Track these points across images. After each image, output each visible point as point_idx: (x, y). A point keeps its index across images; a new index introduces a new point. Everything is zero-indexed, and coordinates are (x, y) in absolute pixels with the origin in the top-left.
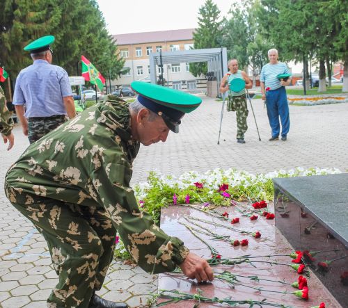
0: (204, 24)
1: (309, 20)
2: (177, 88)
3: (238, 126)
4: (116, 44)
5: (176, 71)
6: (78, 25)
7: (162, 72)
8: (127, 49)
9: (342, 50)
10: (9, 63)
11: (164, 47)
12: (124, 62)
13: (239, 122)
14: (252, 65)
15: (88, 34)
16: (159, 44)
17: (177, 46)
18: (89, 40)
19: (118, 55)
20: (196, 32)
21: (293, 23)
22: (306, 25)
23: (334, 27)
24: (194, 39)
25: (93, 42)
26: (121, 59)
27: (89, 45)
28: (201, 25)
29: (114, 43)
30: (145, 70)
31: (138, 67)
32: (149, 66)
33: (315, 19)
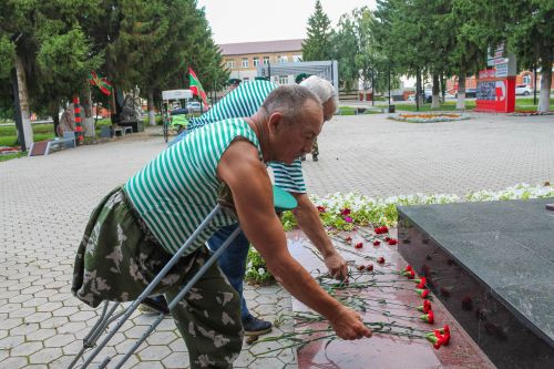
0: (313, 35)
1: (424, 33)
4: (222, 54)
5: (284, 83)
6: (184, 35)
8: (233, 60)
9: (457, 65)
10: (114, 75)
11: (271, 58)
12: (230, 72)
14: (363, 78)
15: (194, 44)
16: (266, 55)
17: (285, 58)
18: (195, 51)
19: (224, 65)
20: (305, 43)
21: (407, 36)
22: (421, 39)
23: (450, 41)
24: (302, 50)
25: (199, 52)
26: (227, 70)
27: (195, 56)
28: (310, 36)
29: (219, 53)
33: (431, 32)
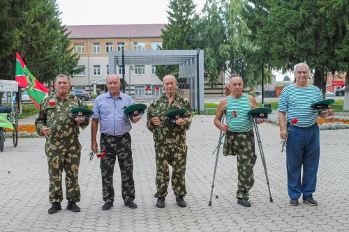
0: (175, 20)
1: (306, 22)
2: (140, 94)
3: (239, 179)
4: (69, 37)
5: (140, 73)
7: (124, 73)
8: (83, 44)
9: (345, 60)
11: (127, 43)
12: (79, 58)
13: (240, 173)
14: (230, 70)
15: (33, 23)
16: (121, 40)
17: (142, 44)
18: (35, 31)
19: (71, 50)
20: (165, 29)
21: (287, 24)
22: (302, 28)
23: (337, 31)
24: (162, 37)
25: (40, 34)
26: (75, 55)
27: (34, 37)
28: (172, 21)
29: (67, 35)
30: (103, 69)
31: (95, 66)
32: (108, 66)
33: (314, 21)
